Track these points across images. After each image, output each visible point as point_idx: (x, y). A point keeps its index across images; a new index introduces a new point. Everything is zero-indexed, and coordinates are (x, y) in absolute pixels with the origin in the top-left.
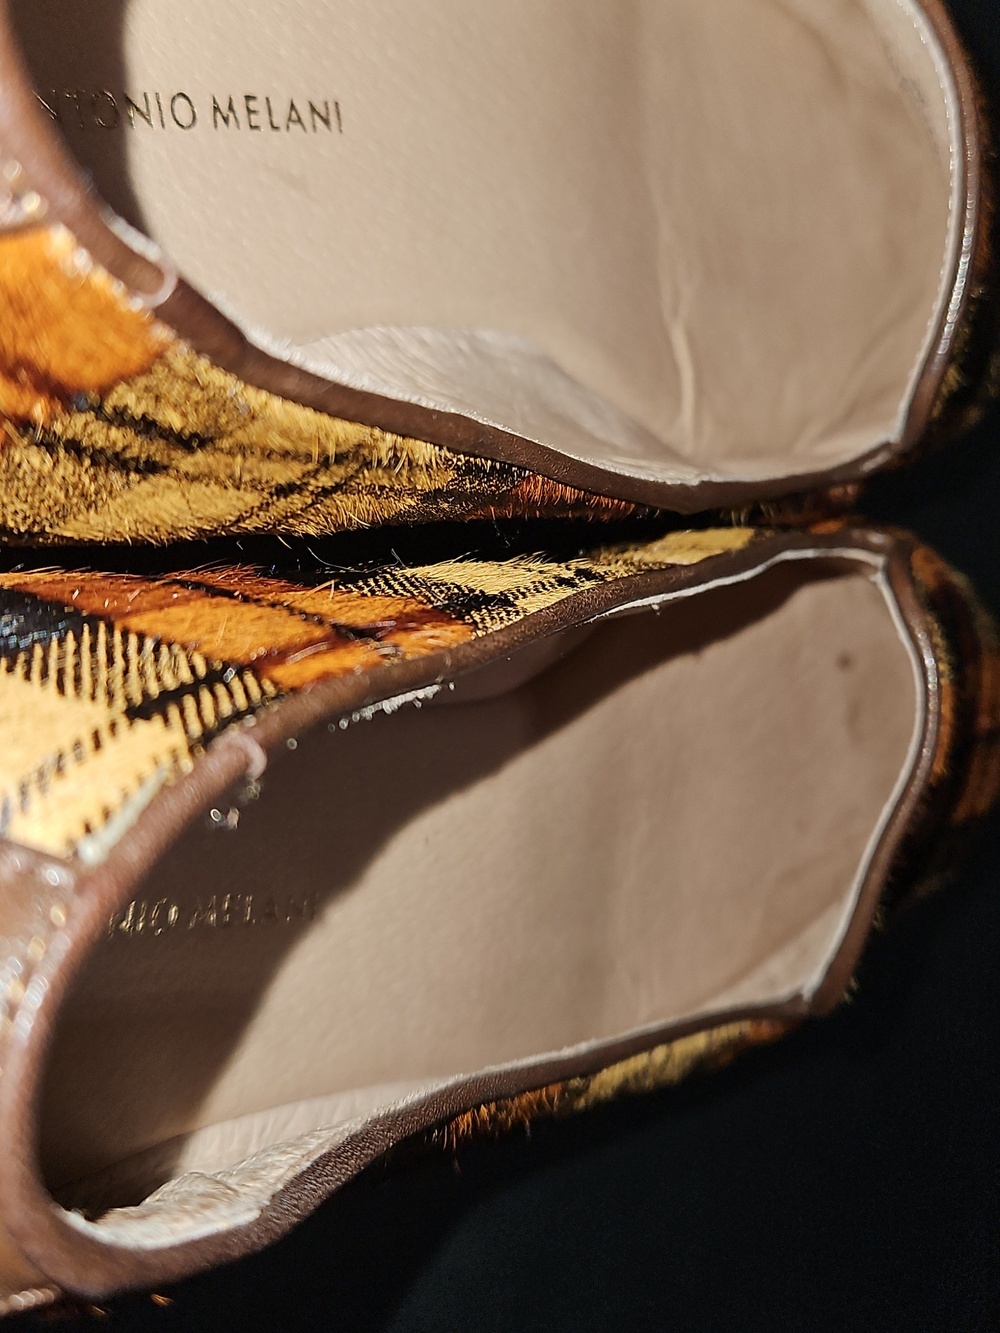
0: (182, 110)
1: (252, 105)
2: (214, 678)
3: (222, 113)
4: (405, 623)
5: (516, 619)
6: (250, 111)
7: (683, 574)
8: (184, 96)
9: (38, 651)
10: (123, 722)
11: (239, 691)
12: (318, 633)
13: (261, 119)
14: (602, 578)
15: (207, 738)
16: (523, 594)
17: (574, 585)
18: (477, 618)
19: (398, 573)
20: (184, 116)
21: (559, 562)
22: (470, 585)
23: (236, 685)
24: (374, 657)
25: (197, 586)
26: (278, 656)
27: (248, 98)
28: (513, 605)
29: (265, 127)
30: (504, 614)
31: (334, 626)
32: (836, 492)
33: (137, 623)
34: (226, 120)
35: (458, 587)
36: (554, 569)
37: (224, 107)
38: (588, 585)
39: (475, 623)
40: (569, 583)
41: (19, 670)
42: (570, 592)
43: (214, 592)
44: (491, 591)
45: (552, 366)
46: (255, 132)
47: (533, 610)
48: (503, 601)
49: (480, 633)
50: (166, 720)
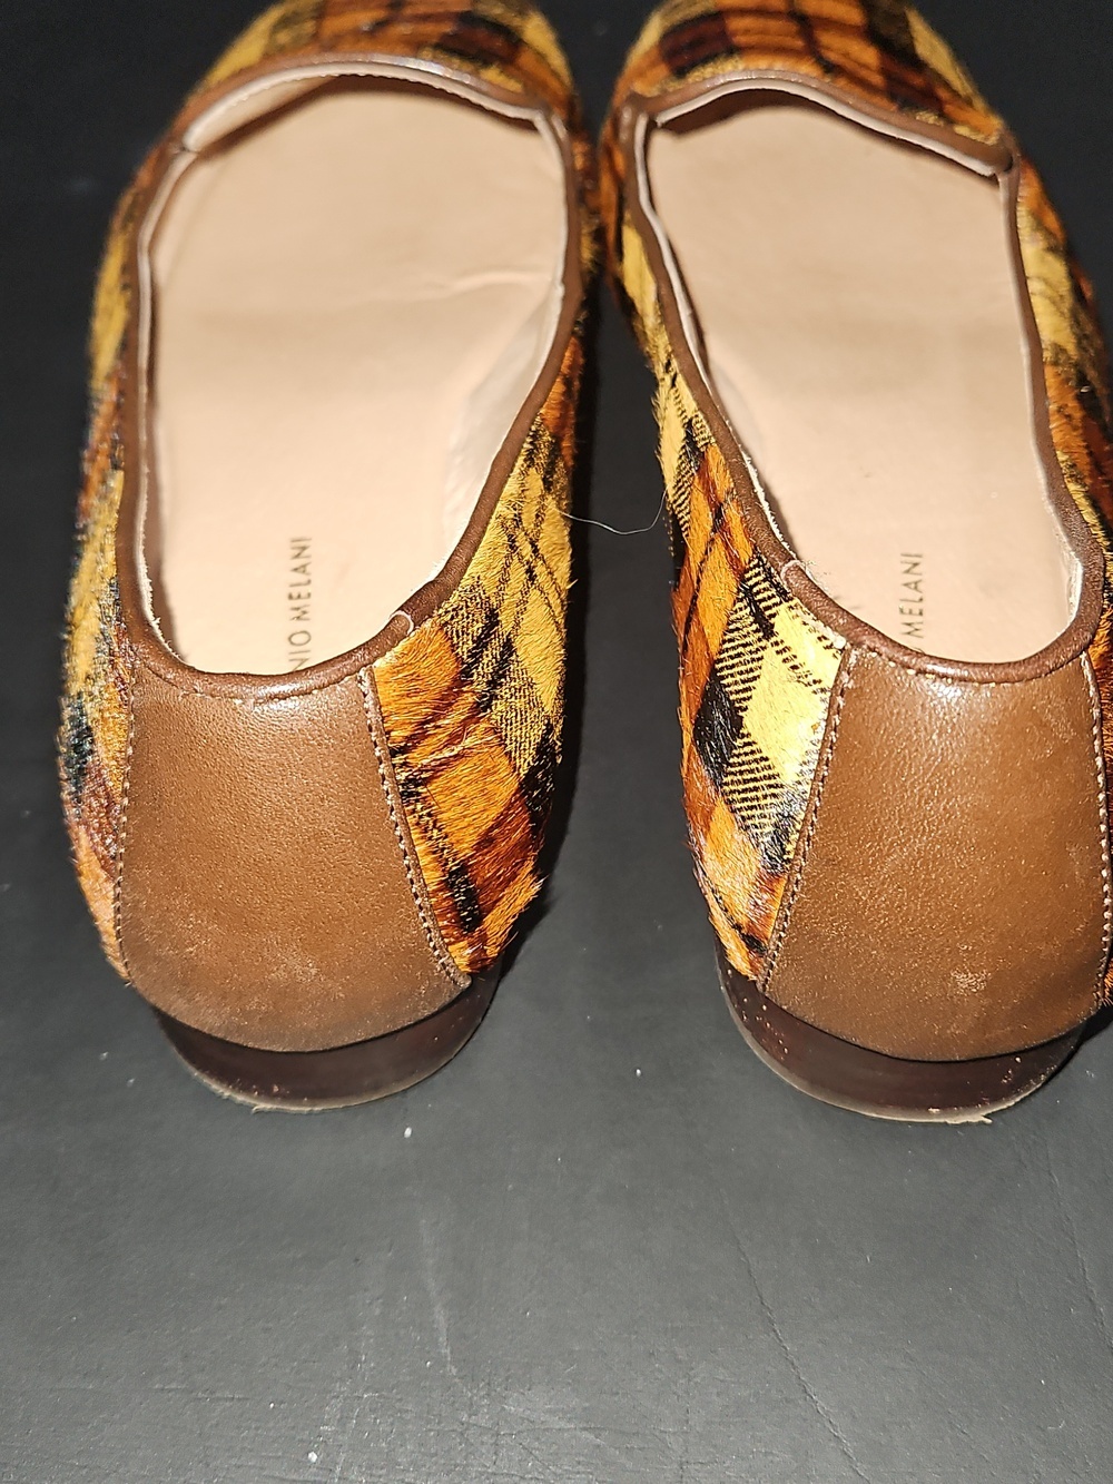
0: (297, 639)
1: (295, 595)
2: (749, 593)
3: (301, 614)
4: (709, 487)
5: (701, 417)
6: (299, 597)
7: (664, 291)
8: (292, 636)
9: (732, 697)
10: (773, 639)
11: (755, 578)
12: (719, 541)
13: (303, 590)
14: (669, 355)
15: (783, 594)
16: (683, 412)
17: (675, 375)
18: (703, 443)
19: (671, 499)
20: (303, 638)
21: (657, 385)
22: (679, 449)
23: (751, 583)
24: (733, 505)
25: (689, 620)
26: (734, 561)
27: (290, 597)
28: (691, 421)
29: (309, 589)
30: (698, 425)
31: (714, 530)
32: (579, 163)
33: (714, 649)
34: (304, 613)
35: (681, 457)
36: (664, 389)
37: (297, 613)
38: (675, 364)
39: (706, 444)
40: (674, 379)
41: (744, 704)
42: (680, 379)
43: (693, 610)
44: (683, 435)
45: (478, 392)
46: (312, 596)
47: (694, 405)
48: (689, 425)
49: (713, 440)
50: (773, 615)
